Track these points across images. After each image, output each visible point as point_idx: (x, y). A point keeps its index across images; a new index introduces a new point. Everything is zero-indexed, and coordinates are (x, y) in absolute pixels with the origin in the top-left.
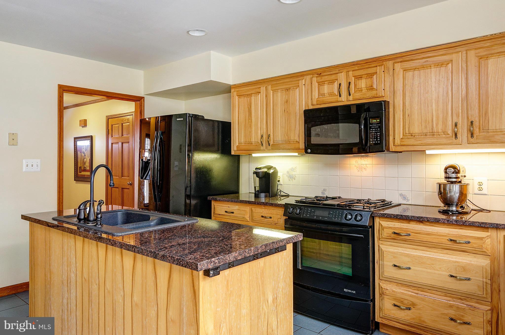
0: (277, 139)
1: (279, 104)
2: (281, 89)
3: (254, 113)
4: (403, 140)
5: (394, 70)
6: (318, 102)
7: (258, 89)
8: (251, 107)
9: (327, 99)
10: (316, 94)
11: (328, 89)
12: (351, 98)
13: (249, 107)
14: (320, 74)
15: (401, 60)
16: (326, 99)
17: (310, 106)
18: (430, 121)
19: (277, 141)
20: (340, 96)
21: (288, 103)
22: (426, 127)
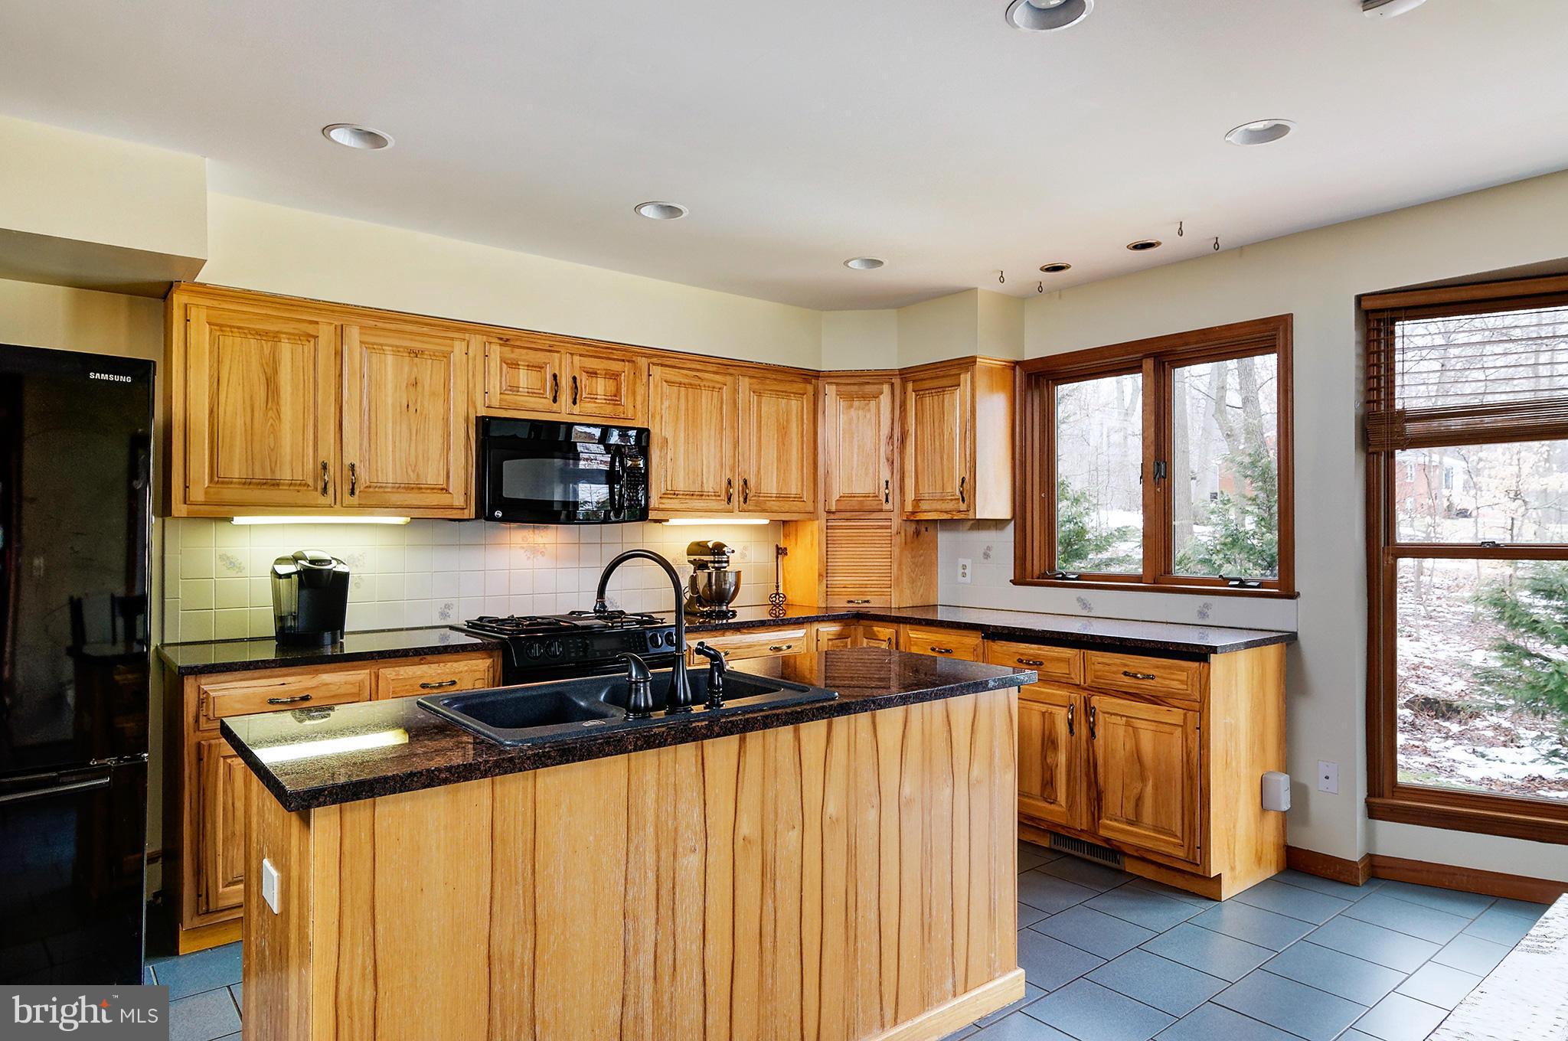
0: (380, 479)
1: (390, 386)
2: (392, 346)
3: (292, 393)
4: (663, 501)
5: (650, 375)
6: (504, 403)
7: (306, 325)
8: (276, 371)
9: (527, 402)
10: (495, 385)
11: (527, 379)
12: (576, 409)
13: (269, 371)
14: (508, 340)
15: (659, 362)
16: (523, 401)
17: (479, 410)
18: (700, 474)
19: (379, 485)
20: (555, 400)
21: (419, 388)
22: (694, 483)
